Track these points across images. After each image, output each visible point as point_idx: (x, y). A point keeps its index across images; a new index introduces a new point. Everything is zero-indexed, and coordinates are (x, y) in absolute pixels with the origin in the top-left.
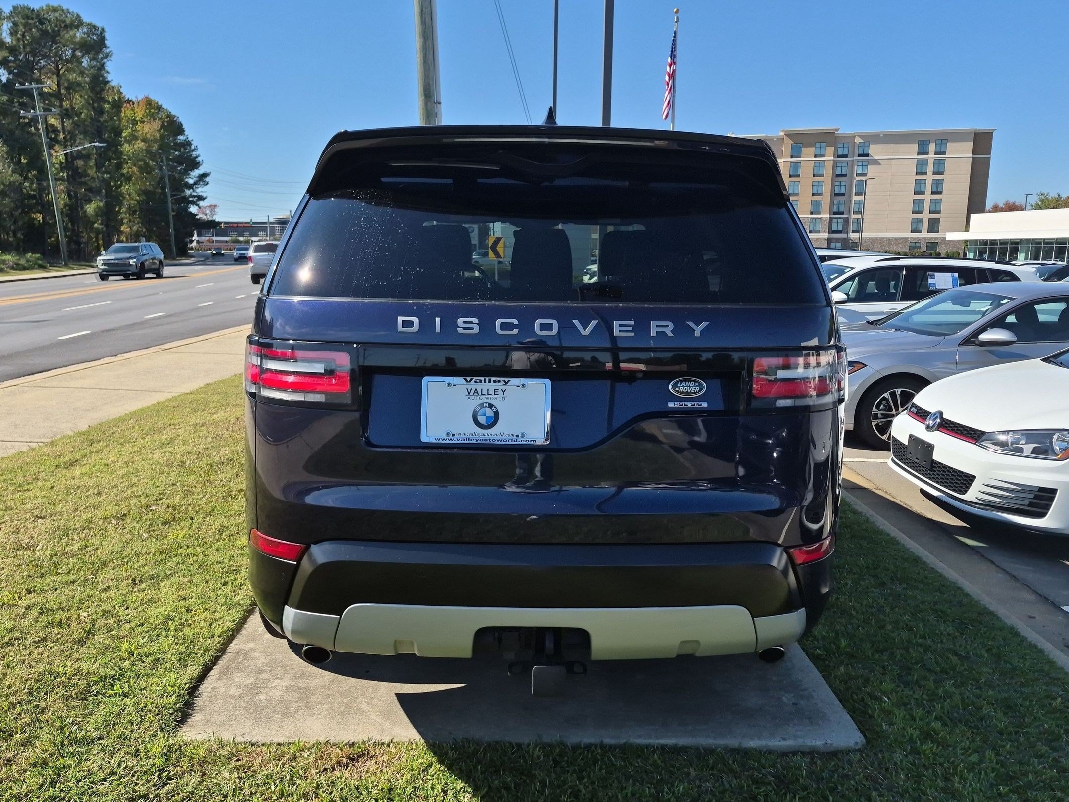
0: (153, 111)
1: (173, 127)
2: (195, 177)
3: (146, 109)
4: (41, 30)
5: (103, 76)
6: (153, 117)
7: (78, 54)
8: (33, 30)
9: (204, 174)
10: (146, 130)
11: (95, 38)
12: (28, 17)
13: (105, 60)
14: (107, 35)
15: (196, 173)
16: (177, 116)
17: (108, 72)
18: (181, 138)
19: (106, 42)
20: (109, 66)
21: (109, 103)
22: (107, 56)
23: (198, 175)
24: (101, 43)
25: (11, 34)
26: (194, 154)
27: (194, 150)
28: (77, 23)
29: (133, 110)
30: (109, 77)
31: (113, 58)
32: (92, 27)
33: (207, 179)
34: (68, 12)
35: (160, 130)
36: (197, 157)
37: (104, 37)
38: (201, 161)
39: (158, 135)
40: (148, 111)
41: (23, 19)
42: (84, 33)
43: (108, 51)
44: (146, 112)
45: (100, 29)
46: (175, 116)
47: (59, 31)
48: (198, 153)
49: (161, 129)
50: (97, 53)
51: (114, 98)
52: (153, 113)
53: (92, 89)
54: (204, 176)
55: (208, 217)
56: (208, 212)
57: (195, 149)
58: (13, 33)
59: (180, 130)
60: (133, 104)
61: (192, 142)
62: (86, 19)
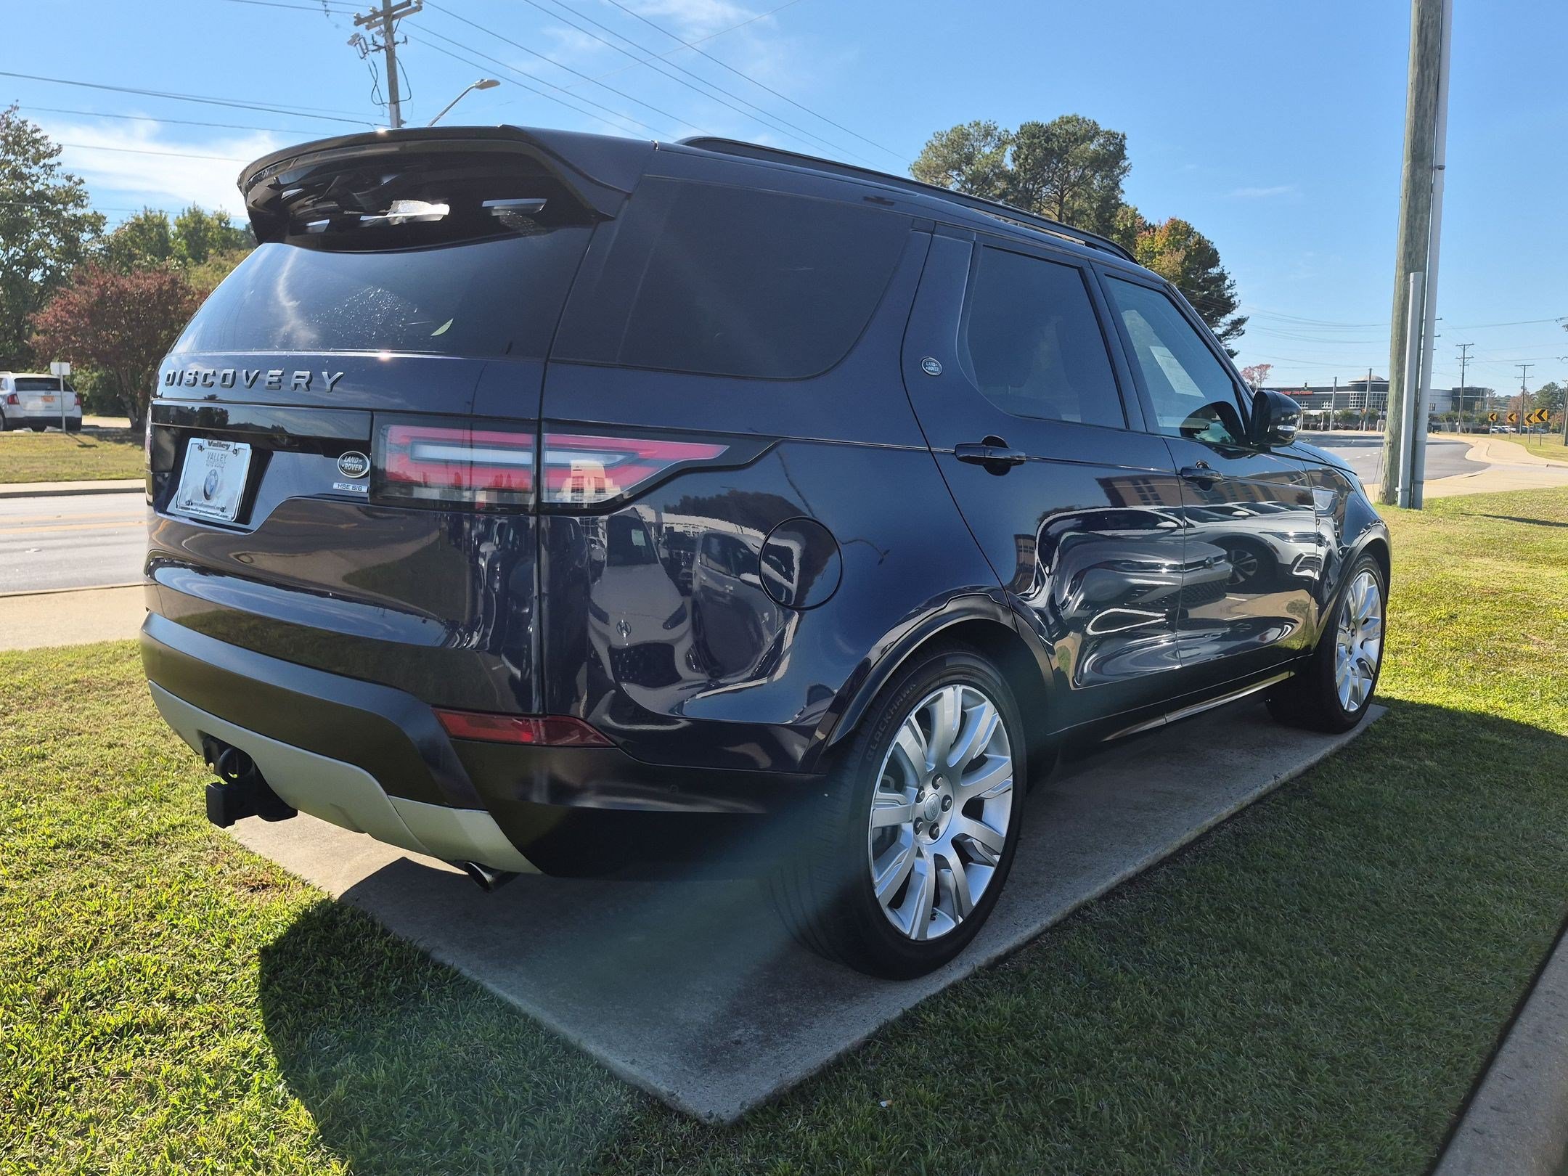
0: (1178, 237)
1: (1204, 255)
2: (1225, 324)
3: (1169, 236)
4: (1046, 149)
5: (1116, 198)
6: (1177, 246)
7: (1089, 173)
8: (1038, 150)
9: (1239, 319)
10: (1164, 264)
11: (1112, 149)
12: (1034, 136)
13: (1121, 177)
14: (1127, 143)
15: (1229, 318)
16: (1212, 241)
17: (1123, 192)
18: (1214, 271)
19: (1125, 152)
20: (1125, 183)
21: (1118, 231)
22: (1125, 170)
23: (1229, 322)
24: (1119, 153)
25: (1014, 160)
26: (1228, 293)
27: (1229, 287)
28: (1092, 132)
29: (1152, 239)
30: (1123, 199)
31: (1131, 173)
32: (1111, 135)
33: (1243, 327)
34: (1084, 121)
35: (1183, 262)
36: (1232, 296)
37: (1124, 146)
38: (1237, 301)
39: (1180, 269)
40: (1171, 238)
41: (1029, 139)
42: (1100, 145)
43: (1126, 163)
44: (1168, 240)
45: (1120, 137)
46: (1209, 241)
47: (1066, 146)
48: (1234, 291)
49: (1185, 260)
50: (1111, 170)
51: (1126, 225)
52: (1179, 240)
53: (1099, 216)
54: (1241, 321)
55: (1255, 382)
56: (1256, 374)
57: (1232, 285)
58: (1015, 159)
59: (1213, 259)
60: (1155, 230)
61: (1229, 276)
62: (1103, 127)
